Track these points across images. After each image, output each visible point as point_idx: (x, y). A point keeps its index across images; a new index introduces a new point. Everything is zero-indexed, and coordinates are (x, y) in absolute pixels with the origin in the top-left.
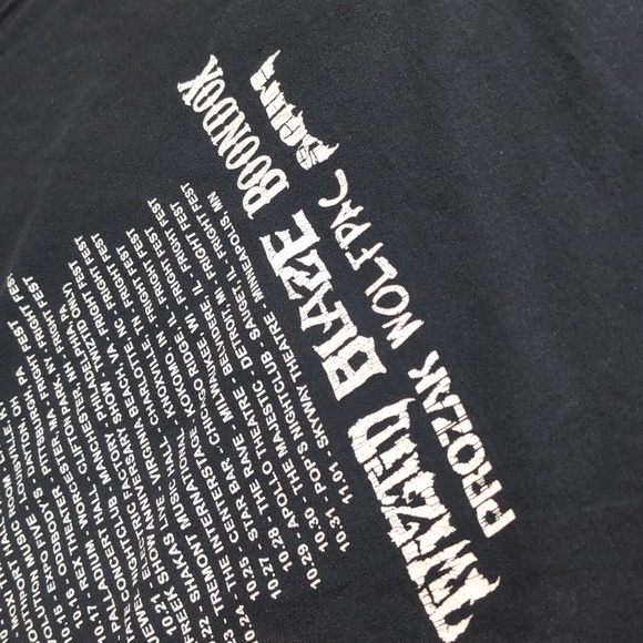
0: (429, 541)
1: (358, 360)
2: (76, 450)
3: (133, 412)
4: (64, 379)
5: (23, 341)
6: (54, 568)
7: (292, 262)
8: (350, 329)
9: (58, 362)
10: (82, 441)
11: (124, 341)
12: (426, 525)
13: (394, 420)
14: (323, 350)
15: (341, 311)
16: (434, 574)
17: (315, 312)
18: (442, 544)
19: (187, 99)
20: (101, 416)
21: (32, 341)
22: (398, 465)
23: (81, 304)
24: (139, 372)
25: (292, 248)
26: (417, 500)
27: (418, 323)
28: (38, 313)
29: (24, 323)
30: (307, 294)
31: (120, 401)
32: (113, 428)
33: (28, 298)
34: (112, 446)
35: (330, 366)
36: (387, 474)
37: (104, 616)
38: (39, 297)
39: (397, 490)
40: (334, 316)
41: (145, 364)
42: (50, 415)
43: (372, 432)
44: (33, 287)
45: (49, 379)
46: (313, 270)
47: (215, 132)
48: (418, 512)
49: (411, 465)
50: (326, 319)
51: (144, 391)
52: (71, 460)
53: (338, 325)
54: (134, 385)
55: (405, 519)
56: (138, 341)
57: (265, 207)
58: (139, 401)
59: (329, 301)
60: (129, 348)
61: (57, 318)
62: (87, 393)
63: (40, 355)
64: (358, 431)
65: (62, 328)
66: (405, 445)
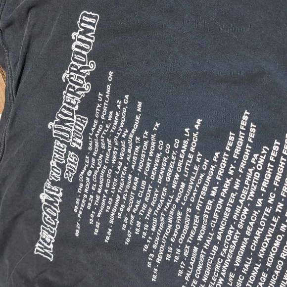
2: (216, 216)
3: (248, 233)
5: (230, 144)
9: (236, 172)
10: (221, 215)
11: (269, 205)
20: (235, 217)
21: (233, 148)
23: (265, 165)
24: (263, 223)
28: (246, 141)
29: (237, 138)
31: (246, 224)
32: (236, 227)
33: (247, 131)
34: (230, 232)
38: (252, 136)
41: (268, 226)
42: (215, 188)
44: (253, 130)
45: (226, 175)
51: (258, 233)
52: (211, 218)
54: (257, 225)
56: (273, 213)
58: (253, 233)
60: (268, 210)
61: (251, 156)
62: (237, 203)
63: (230, 160)
65: (249, 165)
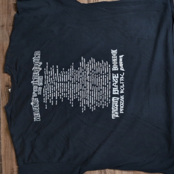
0: (115, 110)
1: (116, 92)
2: (83, 81)
3: (91, 81)
4: (84, 73)
5: (81, 65)
6: (76, 91)
7: (115, 78)
8: (117, 88)
9: (84, 70)
10: (84, 80)
11: (93, 73)
12: (115, 109)
13: (117, 99)
14: (113, 88)
15: (117, 86)
16: (114, 113)
17: (115, 84)
18: (116, 111)
19: (112, 52)
20: (87, 79)
21: (82, 65)
22: (115, 103)
23: (89, 66)
24: (93, 77)
25: (115, 77)
26: (116, 107)
27: (124, 92)
28: (84, 63)
29: (82, 63)
30: (115, 82)
31: (90, 79)
32: (88, 81)
33: (83, 61)
34: (87, 83)
35: (113, 91)
36: (114, 103)
37: (80, 99)
38: (85, 61)
39: (114, 105)
40: (116, 86)
41: (94, 77)
42: (81, 75)
43: (115, 99)
44: (84, 60)
45: (82, 71)
46: (116, 80)
47: (113, 58)
48: (115, 108)
49: (117, 104)
50: (115, 86)
51: (93, 80)
52: (82, 82)
53: (116, 87)
54: (92, 78)
55: (114, 107)
56: (94, 74)
57: (114, 71)
58: (92, 80)
59: (116, 84)
60: (93, 74)
61: (86, 65)
62: (86, 76)
63: (82, 68)
64: (113, 98)
65: (86, 67)
66: (117, 102)
